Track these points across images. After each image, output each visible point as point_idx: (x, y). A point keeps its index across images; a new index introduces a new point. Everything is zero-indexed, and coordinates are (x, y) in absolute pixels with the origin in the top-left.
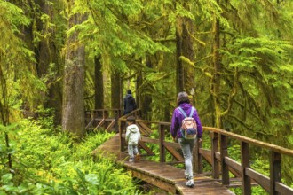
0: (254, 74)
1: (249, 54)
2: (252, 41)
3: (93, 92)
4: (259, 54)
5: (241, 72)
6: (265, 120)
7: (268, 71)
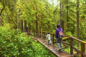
0: (47, 24)
1: (46, 21)
2: (47, 19)
3: (21, 26)
4: (48, 21)
5: (45, 23)
6: (48, 30)
7: (49, 23)
